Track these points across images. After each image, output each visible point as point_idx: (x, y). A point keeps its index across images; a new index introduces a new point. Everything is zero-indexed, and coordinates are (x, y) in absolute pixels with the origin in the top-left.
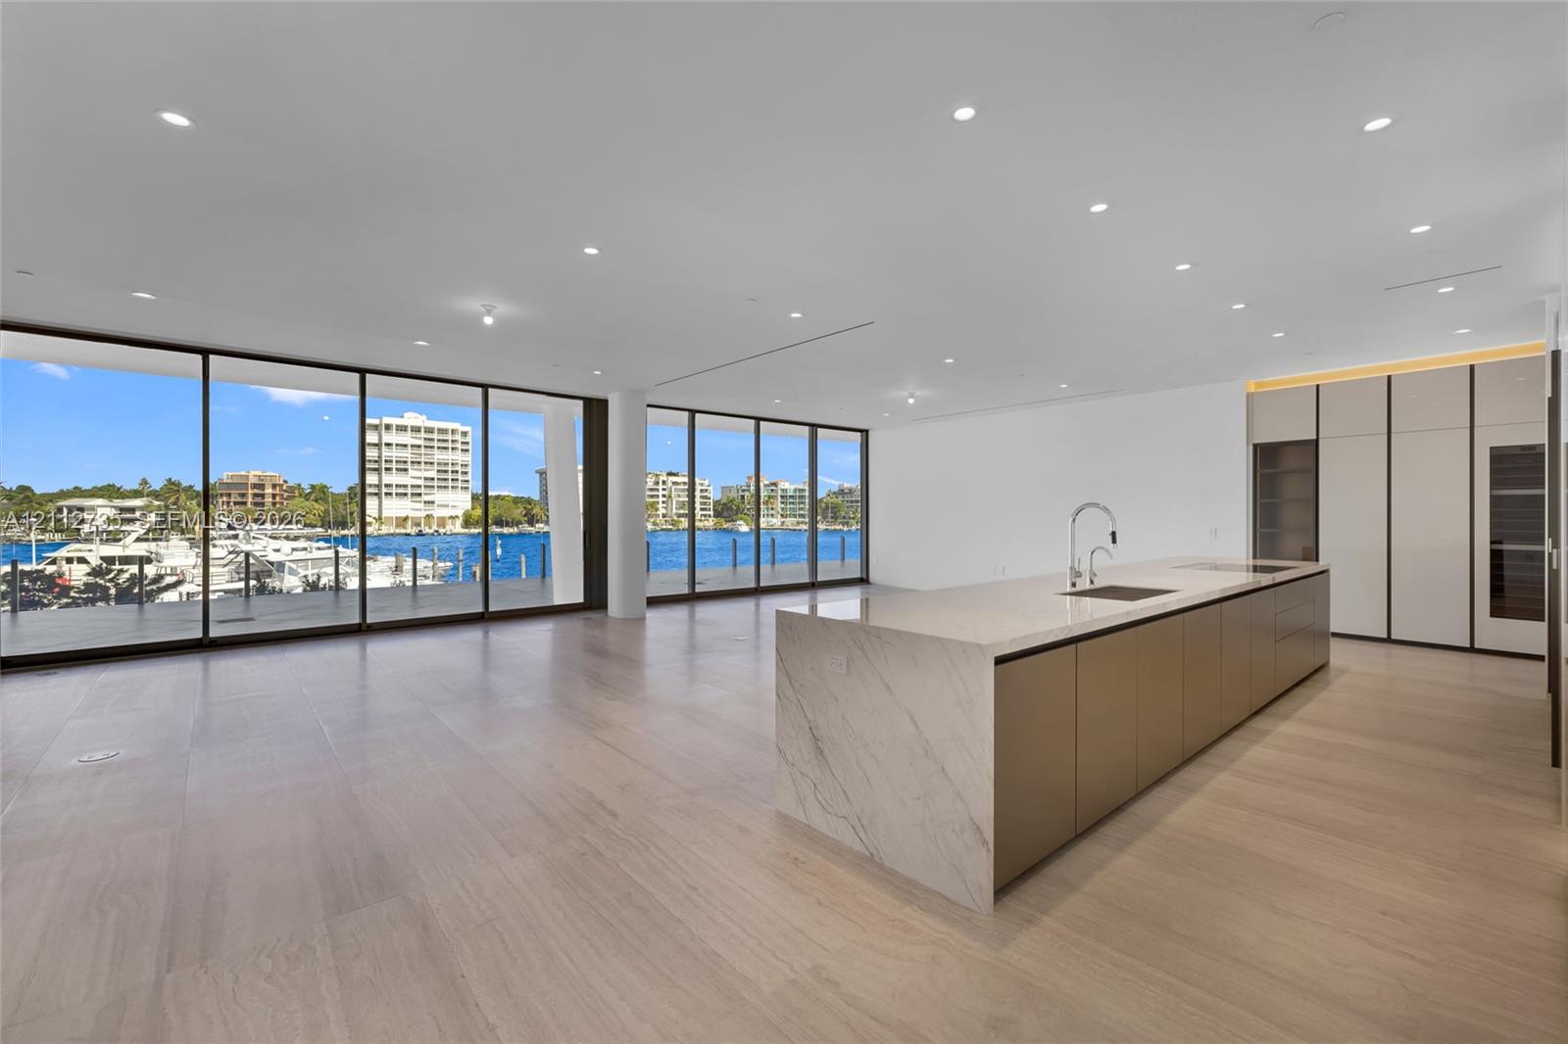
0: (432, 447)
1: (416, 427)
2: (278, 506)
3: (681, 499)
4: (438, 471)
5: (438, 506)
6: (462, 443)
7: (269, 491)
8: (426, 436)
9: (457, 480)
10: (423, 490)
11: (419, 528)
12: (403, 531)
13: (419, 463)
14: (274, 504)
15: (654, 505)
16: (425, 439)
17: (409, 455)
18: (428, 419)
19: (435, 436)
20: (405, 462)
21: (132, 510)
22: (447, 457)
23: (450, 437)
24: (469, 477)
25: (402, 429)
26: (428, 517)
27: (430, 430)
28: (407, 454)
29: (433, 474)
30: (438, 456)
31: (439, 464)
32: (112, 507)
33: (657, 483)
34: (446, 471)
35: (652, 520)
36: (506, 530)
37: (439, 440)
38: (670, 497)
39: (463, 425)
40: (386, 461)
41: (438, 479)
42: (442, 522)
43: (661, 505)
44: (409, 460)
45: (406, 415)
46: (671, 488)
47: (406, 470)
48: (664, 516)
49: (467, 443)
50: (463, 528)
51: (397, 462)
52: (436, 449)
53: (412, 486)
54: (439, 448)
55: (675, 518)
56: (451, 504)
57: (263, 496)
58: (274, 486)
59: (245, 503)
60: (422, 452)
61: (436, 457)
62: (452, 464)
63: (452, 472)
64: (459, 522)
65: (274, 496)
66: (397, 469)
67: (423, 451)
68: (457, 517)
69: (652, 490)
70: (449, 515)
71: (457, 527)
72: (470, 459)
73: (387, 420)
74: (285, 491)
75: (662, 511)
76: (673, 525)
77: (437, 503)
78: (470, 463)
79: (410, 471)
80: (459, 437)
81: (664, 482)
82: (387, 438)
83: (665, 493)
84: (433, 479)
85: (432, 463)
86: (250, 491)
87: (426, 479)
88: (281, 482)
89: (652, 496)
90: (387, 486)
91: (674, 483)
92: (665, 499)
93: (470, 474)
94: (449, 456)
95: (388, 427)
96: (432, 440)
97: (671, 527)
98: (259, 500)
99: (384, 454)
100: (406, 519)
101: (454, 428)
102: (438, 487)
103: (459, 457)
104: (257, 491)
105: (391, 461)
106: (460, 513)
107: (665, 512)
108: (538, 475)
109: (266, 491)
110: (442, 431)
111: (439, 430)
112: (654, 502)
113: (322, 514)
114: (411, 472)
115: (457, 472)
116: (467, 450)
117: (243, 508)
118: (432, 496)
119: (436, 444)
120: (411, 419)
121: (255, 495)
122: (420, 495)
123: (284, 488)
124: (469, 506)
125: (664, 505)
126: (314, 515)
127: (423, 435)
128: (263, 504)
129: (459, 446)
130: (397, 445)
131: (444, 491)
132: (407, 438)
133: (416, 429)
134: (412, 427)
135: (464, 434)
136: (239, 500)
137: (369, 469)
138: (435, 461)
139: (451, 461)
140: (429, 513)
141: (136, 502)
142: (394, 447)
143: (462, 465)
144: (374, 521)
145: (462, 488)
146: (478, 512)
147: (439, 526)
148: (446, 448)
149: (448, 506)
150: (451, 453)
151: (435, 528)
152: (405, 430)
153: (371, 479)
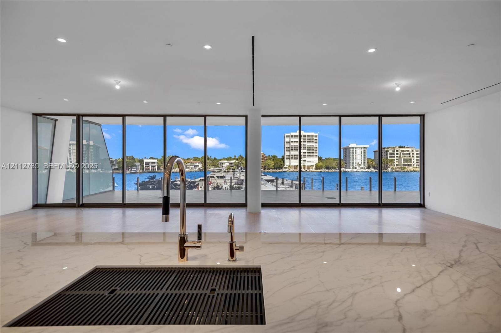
0: (305, 142)
2: (263, 162)
3: (406, 158)
4: (307, 150)
5: (307, 162)
6: (315, 139)
9: (313, 152)
12: (296, 170)
15: (392, 161)
16: (303, 139)
18: (304, 132)
19: (306, 138)
23: (311, 138)
24: (317, 152)
27: (304, 136)
30: (307, 144)
31: (307, 147)
32: (228, 163)
33: (394, 151)
34: (310, 150)
35: (391, 167)
36: (330, 171)
37: (307, 139)
38: (400, 157)
39: (315, 133)
41: (307, 152)
42: (308, 167)
43: (395, 161)
46: (401, 153)
48: (397, 165)
49: (317, 139)
50: (315, 169)
51: (295, 147)
52: (306, 142)
54: (307, 142)
55: (403, 166)
58: (262, 156)
61: (307, 145)
62: (312, 147)
63: (312, 150)
64: (314, 168)
65: (262, 159)
66: (295, 150)
68: (313, 166)
69: (391, 154)
70: (310, 165)
71: (313, 169)
72: (317, 145)
73: (292, 134)
75: (396, 163)
76: (401, 169)
77: (307, 161)
78: (318, 146)
80: (314, 138)
81: (397, 151)
82: (292, 140)
83: (397, 155)
84: (306, 152)
85: (305, 147)
88: (264, 155)
89: (391, 157)
90: (292, 155)
91: (402, 151)
92: (398, 158)
93: (318, 150)
94: (311, 144)
95: (292, 136)
96: (305, 139)
97: (401, 170)
99: (291, 145)
100: (297, 166)
101: (313, 134)
102: (307, 155)
103: (314, 145)
105: (293, 147)
106: (314, 164)
107: (398, 163)
110: (309, 136)
111: (307, 135)
112: (392, 159)
115: (313, 150)
116: (317, 142)
118: (305, 158)
123: (265, 157)
124: (317, 161)
125: (398, 161)
126: (272, 165)
129: (314, 141)
130: (295, 142)
131: (309, 157)
132: (298, 139)
133: (301, 136)
135: (316, 136)
137: (286, 150)
138: (306, 146)
139: (311, 146)
140: (304, 164)
141: (233, 161)
142: (294, 142)
143: (315, 147)
144: (288, 167)
145: (315, 155)
146: (321, 164)
147: (307, 169)
148: (310, 142)
149: (310, 162)
150: (311, 143)
151: (306, 169)
152: (297, 137)
153: (287, 153)
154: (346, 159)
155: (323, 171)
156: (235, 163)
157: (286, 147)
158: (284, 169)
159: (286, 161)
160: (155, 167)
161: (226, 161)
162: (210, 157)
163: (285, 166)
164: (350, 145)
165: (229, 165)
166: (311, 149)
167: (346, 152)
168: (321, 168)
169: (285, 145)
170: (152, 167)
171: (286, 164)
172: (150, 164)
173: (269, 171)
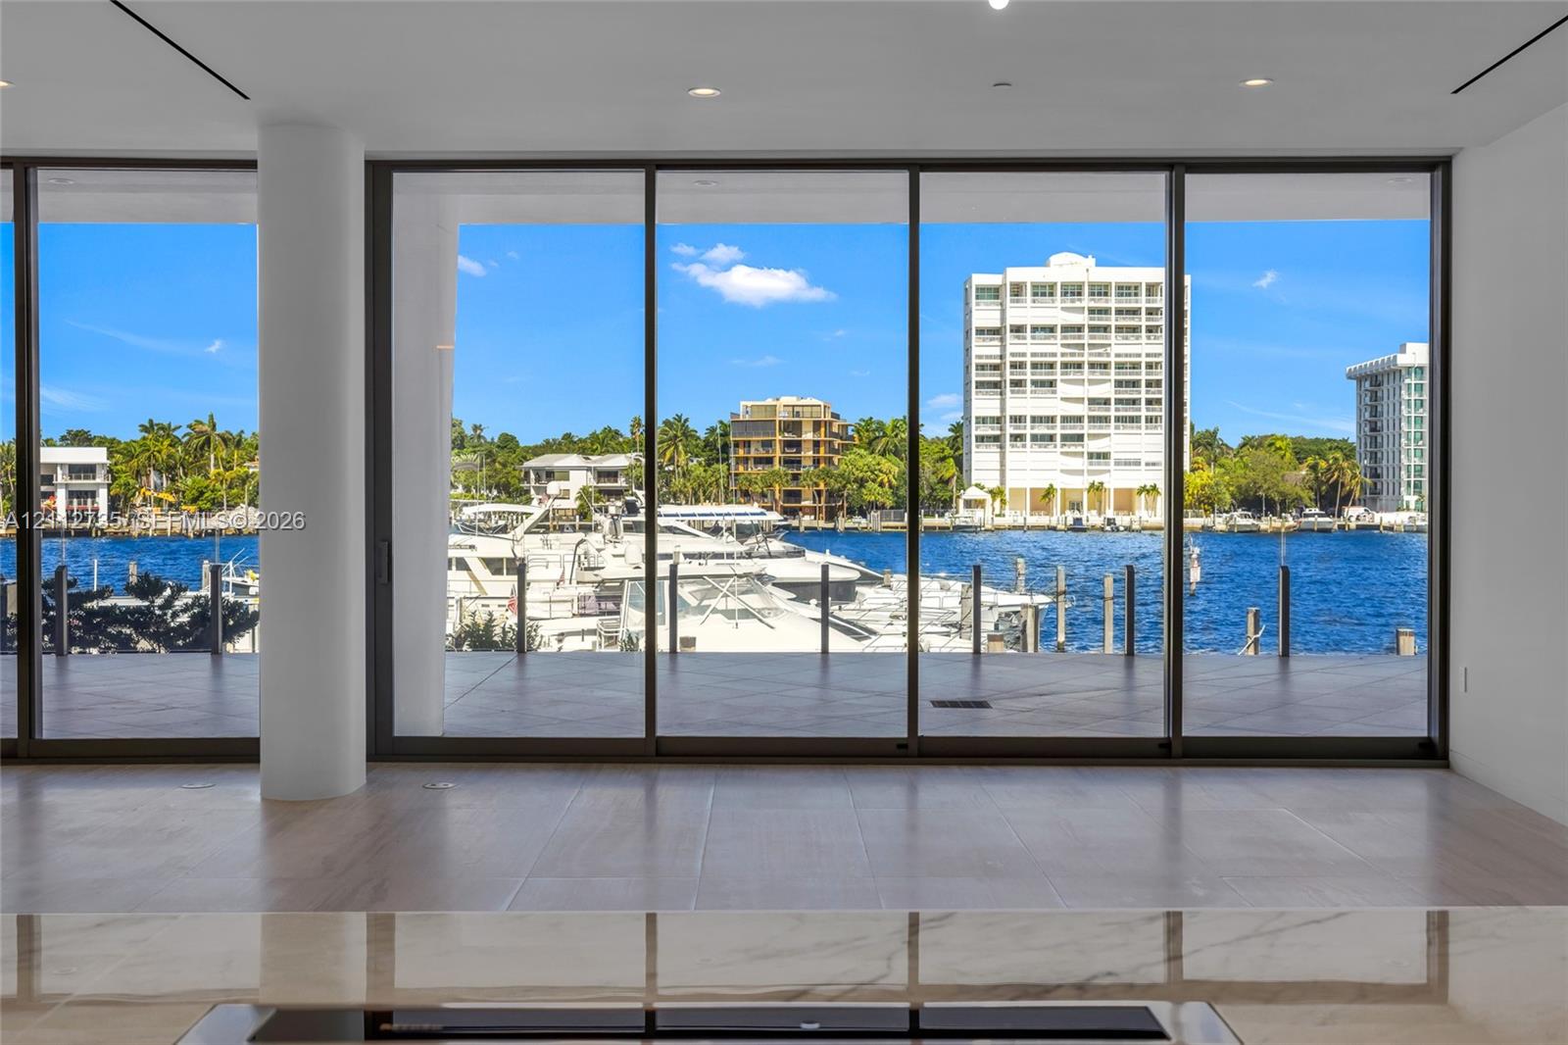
0: (1106, 329)
1: (1073, 285)
2: (822, 466)
4: (1119, 384)
5: (1117, 463)
7: (808, 435)
8: (1093, 304)
9: (1159, 401)
10: (1086, 429)
11: (1077, 515)
12: (1042, 520)
13: (1079, 366)
14: (816, 461)
16: (1092, 311)
17: (1058, 350)
18: (1097, 265)
19: (1112, 302)
20: (1051, 366)
21: (612, 474)
23: (1143, 302)
25: (1044, 291)
26: (1097, 489)
27: (1100, 290)
28: (1054, 348)
29: (1107, 390)
30: (1119, 348)
31: (1120, 366)
32: (589, 469)
34: (1135, 384)
36: (1267, 524)
37: (1119, 312)
40: (1014, 366)
41: (1119, 401)
42: (1123, 501)
44: (1059, 359)
45: (1054, 259)
47: (1052, 384)
51: (1035, 366)
52: (1113, 333)
53: (1065, 419)
54: (1119, 329)
56: (1144, 457)
57: (797, 445)
58: (817, 426)
59: (769, 461)
60: (1086, 341)
61: (1115, 350)
62: (1149, 366)
63: (1149, 384)
64: (1160, 502)
65: (816, 444)
66: (1034, 383)
67: (1086, 338)
68: (1155, 489)
70: (1136, 485)
71: (1153, 514)
73: (1015, 274)
74: (836, 435)
77: (1114, 456)
79: (1060, 386)
80: (1161, 303)
82: (1017, 314)
84: (1107, 402)
85: (1105, 366)
86: (779, 437)
87: (1092, 401)
88: (829, 418)
90: (1014, 419)
94: (1141, 349)
95: (1017, 290)
96: (1107, 311)
98: (791, 453)
99: (1010, 349)
100: (1049, 492)
101: (1152, 281)
102: (1118, 419)
104: (789, 436)
105: (1022, 365)
108: (1354, 383)
109: (804, 437)
110: (1126, 290)
111: (1120, 286)
113: (894, 482)
114: (1063, 389)
115: (1157, 384)
117: (768, 469)
118: (1105, 441)
119: (1113, 321)
120: (1067, 267)
121: (788, 444)
122: (1080, 438)
123: (835, 429)
126: (881, 485)
127: (1086, 302)
128: (796, 462)
129: (1164, 322)
130: (1035, 329)
131: (1130, 429)
132: (1054, 313)
133: (1073, 290)
134: (1064, 285)
136: (762, 454)
137: (980, 385)
138: (1113, 360)
139: (1144, 360)
140: (1097, 479)
141: (617, 461)
142: (1029, 334)
144: (988, 497)
146: (1207, 476)
147: (1118, 509)
148: (1135, 329)
149: (1137, 463)
150: (1144, 340)
151: (1110, 513)
152: (1051, 294)
153: (985, 405)
154: (1374, 442)
157: (974, 361)
158: (963, 511)
159: (974, 457)
160: (93, 495)
161: (574, 460)
162: (476, 428)
163: (972, 493)
164: (1403, 350)
165: (593, 483)
166: (1143, 378)
167: (1375, 397)
168: (1205, 501)
169: (968, 350)
170: (71, 495)
171: (976, 477)
172: (60, 477)
173: (858, 522)
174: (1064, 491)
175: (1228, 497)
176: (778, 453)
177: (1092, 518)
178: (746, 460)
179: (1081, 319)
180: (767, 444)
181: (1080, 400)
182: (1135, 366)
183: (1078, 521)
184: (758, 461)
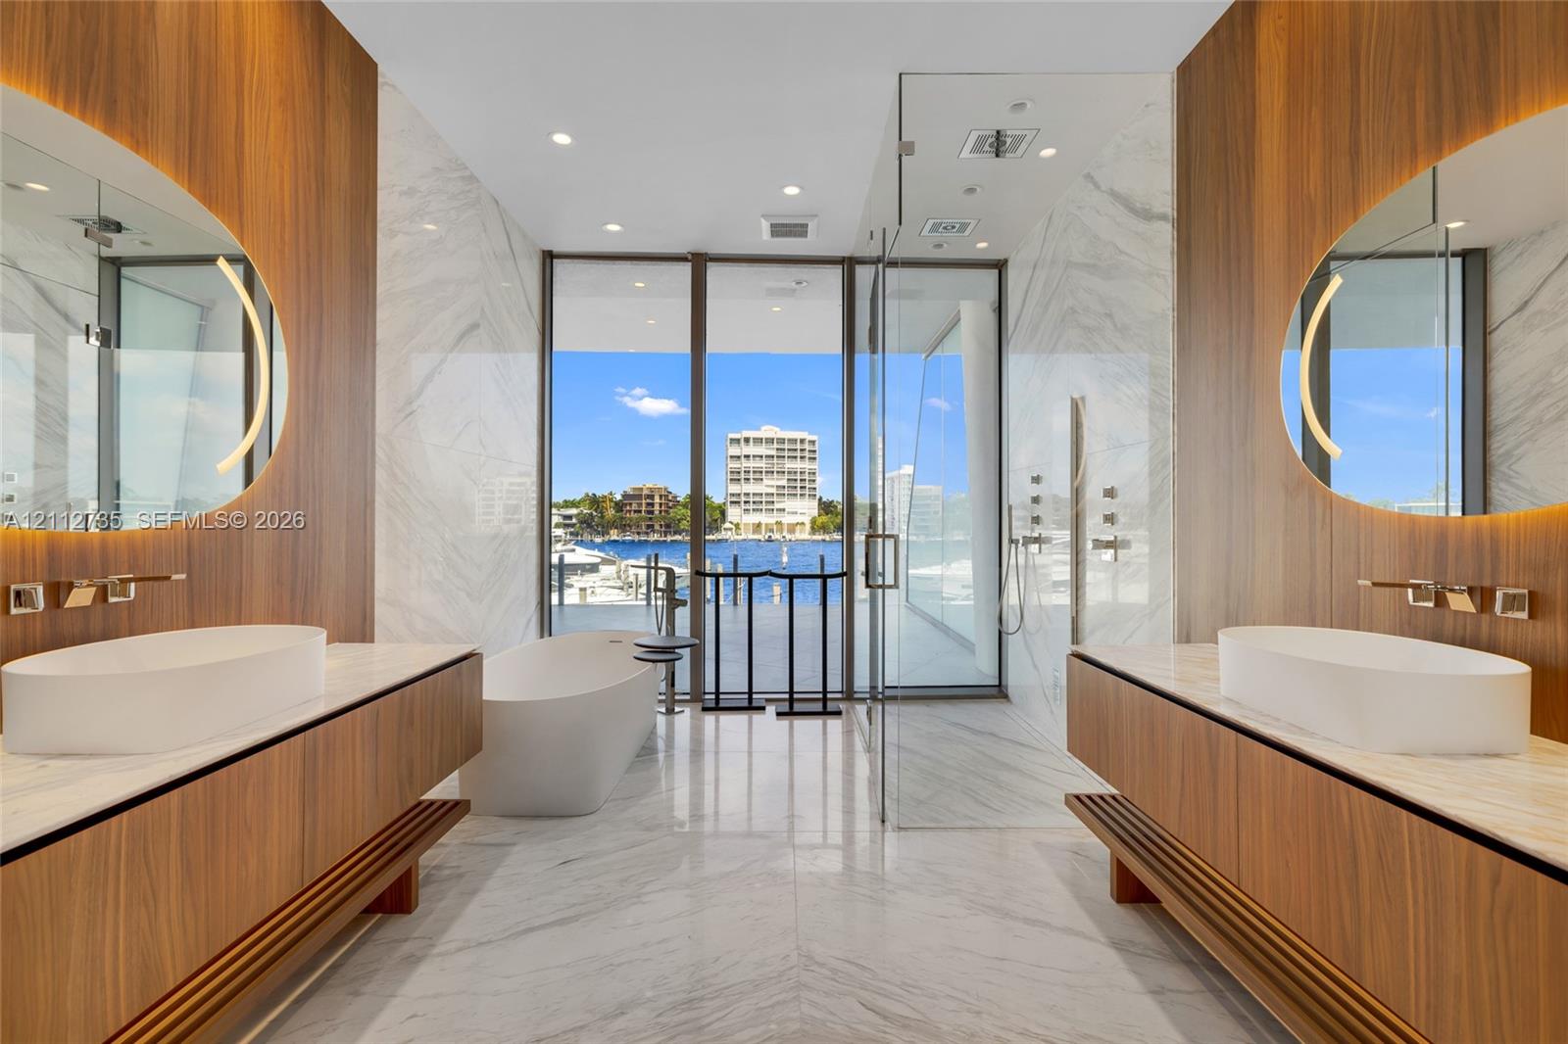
0: (784, 457)
1: (770, 438)
2: (663, 514)
4: (788, 480)
5: (788, 513)
6: (810, 451)
7: (657, 500)
8: (778, 447)
9: (805, 487)
10: (775, 499)
11: (771, 534)
12: (756, 537)
13: (772, 472)
14: (660, 512)
16: (778, 449)
17: (764, 466)
18: (780, 430)
19: (786, 446)
20: (761, 472)
21: (570, 517)
22: (795, 466)
23: (798, 447)
24: (816, 485)
25: (758, 441)
26: (778, 523)
27: (781, 441)
28: (762, 464)
29: (784, 483)
30: (789, 465)
31: (789, 473)
32: (559, 515)
34: (796, 480)
37: (789, 450)
39: (810, 434)
40: (745, 472)
41: (788, 487)
42: (792, 528)
44: (764, 470)
45: (763, 428)
47: (762, 479)
49: (815, 451)
50: (810, 534)
51: (754, 472)
52: (786, 459)
53: (767, 494)
54: (789, 457)
56: (800, 511)
57: (652, 505)
58: (661, 496)
59: (640, 511)
60: (775, 462)
61: (787, 466)
62: (801, 473)
63: (801, 480)
64: (808, 527)
65: (661, 504)
66: (754, 479)
67: (775, 460)
68: (803, 523)
70: (796, 522)
71: (804, 534)
72: (816, 467)
73: (747, 434)
74: (669, 501)
77: (787, 510)
78: (817, 471)
79: (765, 480)
80: (807, 446)
82: (747, 450)
84: (784, 487)
85: (784, 472)
86: (644, 501)
87: (778, 487)
88: (664, 493)
90: (745, 494)
93: (818, 482)
94: (798, 465)
95: (747, 440)
96: (784, 450)
98: (650, 508)
99: (744, 465)
100: (759, 525)
101: (802, 437)
102: (788, 495)
103: (807, 465)
104: (648, 501)
105: (749, 472)
106: (807, 520)
109: (655, 501)
110: (792, 441)
111: (789, 440)
114: (765, 482)
115: (805, 480)
116: (814, 459)
117: (639, 515)
118: (783, 504)
119: (787, 453)
120: (767, 431)
121: (648, 504)
122: (773, 502)
123: (667, 498)
124: (815, 512)
128: (652, 512)
129: (807, 454)
130: (754, 456)
131: (793, 499)
132: (763, 450)
133: (770, 441)
134: (767, 438)
135: (813, 442)
136: (637, 508)
137: (731, 480)
138: (786, 470)
139: (799, 470)
140: (779, 520)
141: (574, 511)
142: (751, 458)
143: (809, 473)
144: (734, 527)
145: (809, 495)
146: (824, 518)
147: (788, 532)
148: (796, 457)
149: (796, 513)
150: (799, 462)
151: (785, 534)
152: (761, 442)
153: (734, 488)
155: (827, 538)
156: (579, 514)
158: (723, 533)
159: (729, 510)
163: (727, 525)
165: (561, 521)
166: (799, 478)
168: (824, 529)
169: (727, 465)
171: (729, 519)
174: (766, 524)
175: (832, 527)
176: (644, 509)
177: (776, 536)
178: (630, 511)
179: (774, 453)
180: (640, 505)
181: (773, 486)
182: (795, 473)
183: (770, 537)
184: (635, 511)
